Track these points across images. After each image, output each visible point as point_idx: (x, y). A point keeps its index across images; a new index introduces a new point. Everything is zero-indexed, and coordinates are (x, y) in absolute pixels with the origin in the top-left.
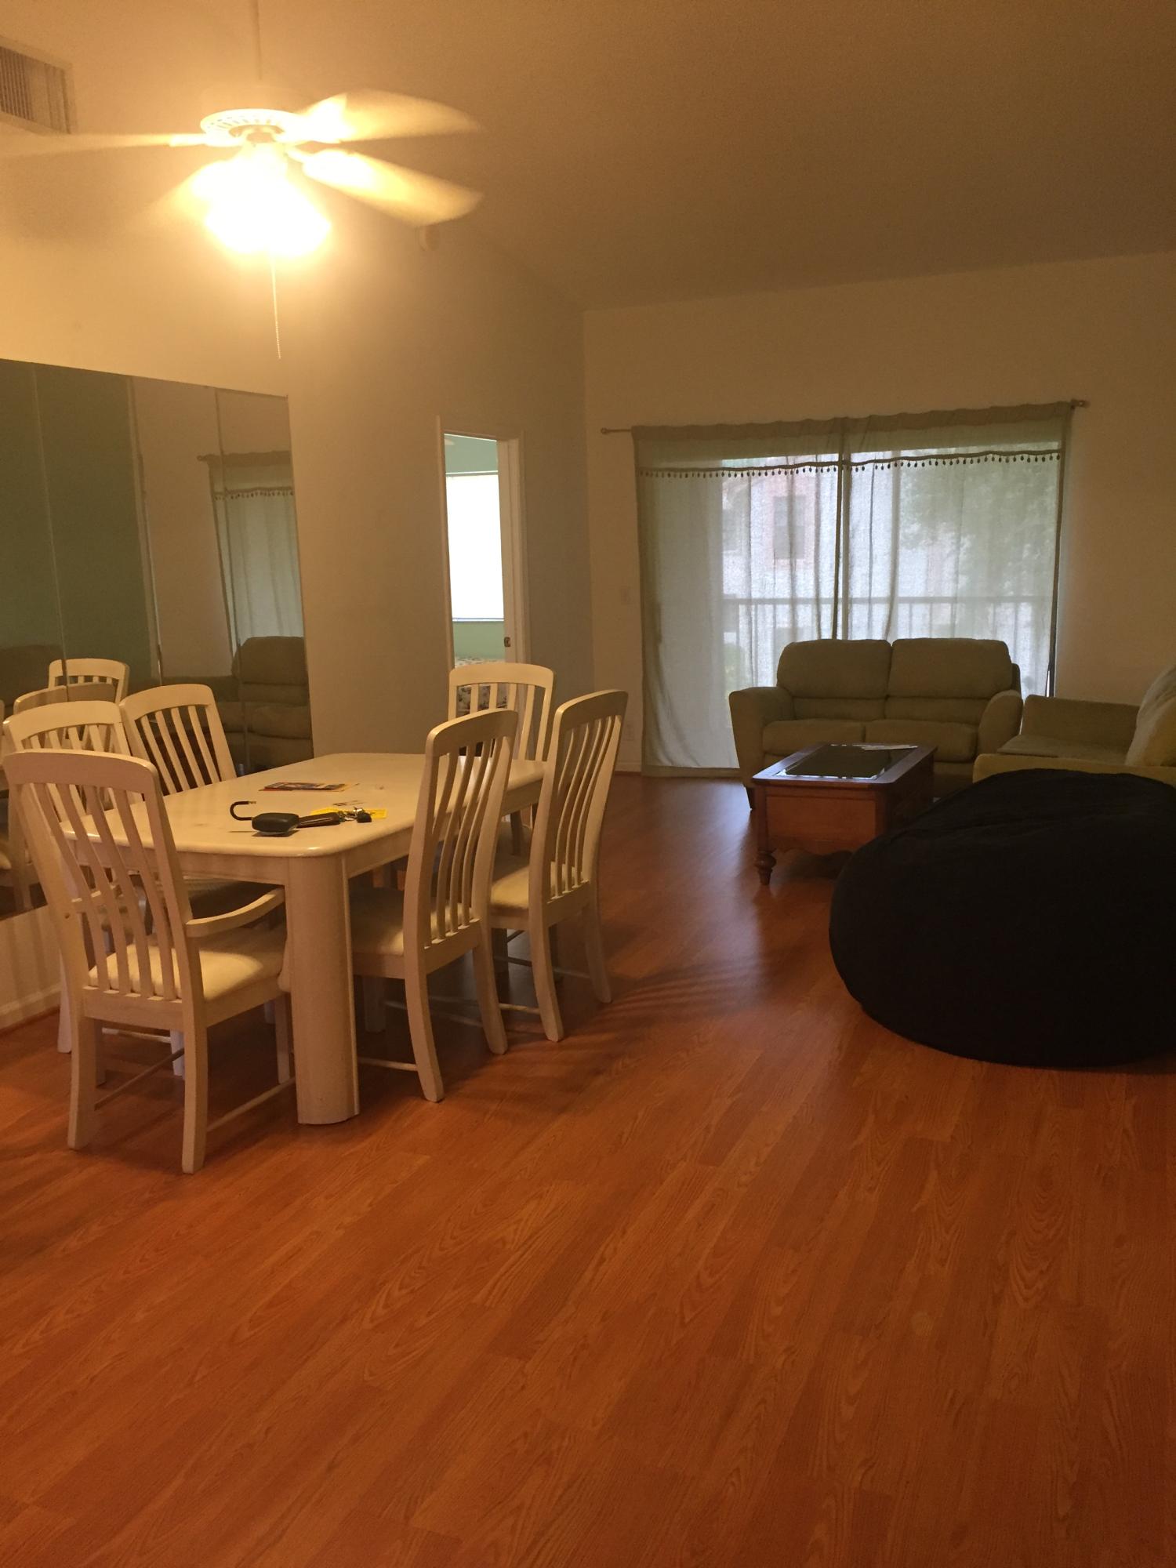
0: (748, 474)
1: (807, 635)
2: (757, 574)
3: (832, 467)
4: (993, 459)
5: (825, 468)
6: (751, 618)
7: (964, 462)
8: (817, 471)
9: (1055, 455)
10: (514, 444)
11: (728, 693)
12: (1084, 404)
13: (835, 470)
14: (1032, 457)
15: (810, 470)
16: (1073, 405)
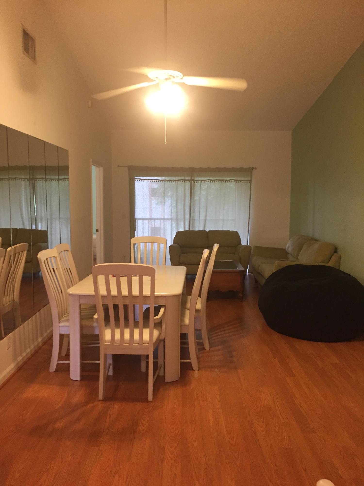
0: (164, 182)
1: (181, 229)
2: (167, 211)
3: (189, 181)
4: (233, 182)
5: (187, 181)
6: (164, 224)
7: (226, 182)
8: (184, 182)
9: (249, 181)
10: (102, 169)
11: (168, 247)
12: (256, 169)
13: (190, 182)
14: (243, 182)
15: (183, 182)
16: (253, 168)
